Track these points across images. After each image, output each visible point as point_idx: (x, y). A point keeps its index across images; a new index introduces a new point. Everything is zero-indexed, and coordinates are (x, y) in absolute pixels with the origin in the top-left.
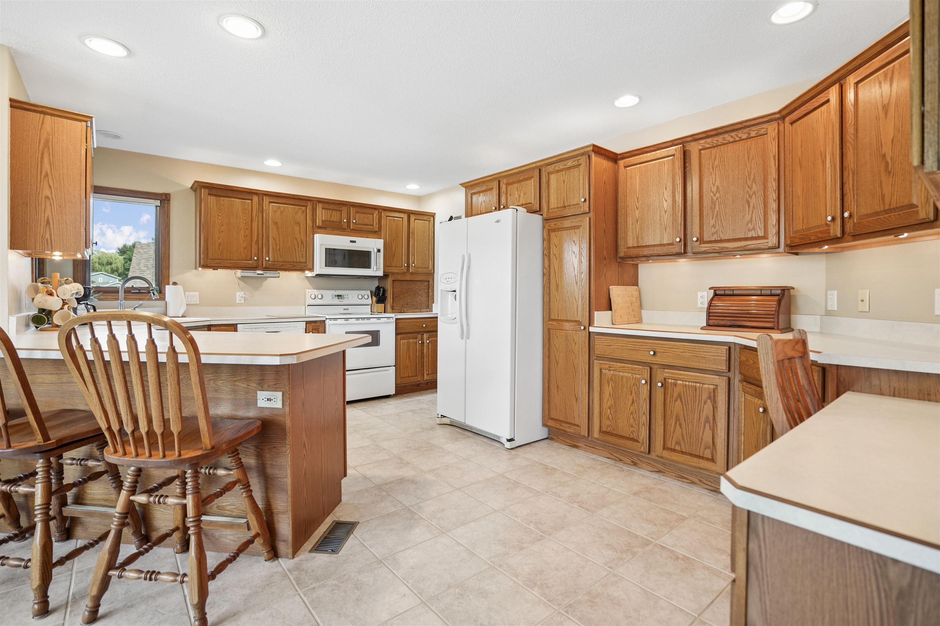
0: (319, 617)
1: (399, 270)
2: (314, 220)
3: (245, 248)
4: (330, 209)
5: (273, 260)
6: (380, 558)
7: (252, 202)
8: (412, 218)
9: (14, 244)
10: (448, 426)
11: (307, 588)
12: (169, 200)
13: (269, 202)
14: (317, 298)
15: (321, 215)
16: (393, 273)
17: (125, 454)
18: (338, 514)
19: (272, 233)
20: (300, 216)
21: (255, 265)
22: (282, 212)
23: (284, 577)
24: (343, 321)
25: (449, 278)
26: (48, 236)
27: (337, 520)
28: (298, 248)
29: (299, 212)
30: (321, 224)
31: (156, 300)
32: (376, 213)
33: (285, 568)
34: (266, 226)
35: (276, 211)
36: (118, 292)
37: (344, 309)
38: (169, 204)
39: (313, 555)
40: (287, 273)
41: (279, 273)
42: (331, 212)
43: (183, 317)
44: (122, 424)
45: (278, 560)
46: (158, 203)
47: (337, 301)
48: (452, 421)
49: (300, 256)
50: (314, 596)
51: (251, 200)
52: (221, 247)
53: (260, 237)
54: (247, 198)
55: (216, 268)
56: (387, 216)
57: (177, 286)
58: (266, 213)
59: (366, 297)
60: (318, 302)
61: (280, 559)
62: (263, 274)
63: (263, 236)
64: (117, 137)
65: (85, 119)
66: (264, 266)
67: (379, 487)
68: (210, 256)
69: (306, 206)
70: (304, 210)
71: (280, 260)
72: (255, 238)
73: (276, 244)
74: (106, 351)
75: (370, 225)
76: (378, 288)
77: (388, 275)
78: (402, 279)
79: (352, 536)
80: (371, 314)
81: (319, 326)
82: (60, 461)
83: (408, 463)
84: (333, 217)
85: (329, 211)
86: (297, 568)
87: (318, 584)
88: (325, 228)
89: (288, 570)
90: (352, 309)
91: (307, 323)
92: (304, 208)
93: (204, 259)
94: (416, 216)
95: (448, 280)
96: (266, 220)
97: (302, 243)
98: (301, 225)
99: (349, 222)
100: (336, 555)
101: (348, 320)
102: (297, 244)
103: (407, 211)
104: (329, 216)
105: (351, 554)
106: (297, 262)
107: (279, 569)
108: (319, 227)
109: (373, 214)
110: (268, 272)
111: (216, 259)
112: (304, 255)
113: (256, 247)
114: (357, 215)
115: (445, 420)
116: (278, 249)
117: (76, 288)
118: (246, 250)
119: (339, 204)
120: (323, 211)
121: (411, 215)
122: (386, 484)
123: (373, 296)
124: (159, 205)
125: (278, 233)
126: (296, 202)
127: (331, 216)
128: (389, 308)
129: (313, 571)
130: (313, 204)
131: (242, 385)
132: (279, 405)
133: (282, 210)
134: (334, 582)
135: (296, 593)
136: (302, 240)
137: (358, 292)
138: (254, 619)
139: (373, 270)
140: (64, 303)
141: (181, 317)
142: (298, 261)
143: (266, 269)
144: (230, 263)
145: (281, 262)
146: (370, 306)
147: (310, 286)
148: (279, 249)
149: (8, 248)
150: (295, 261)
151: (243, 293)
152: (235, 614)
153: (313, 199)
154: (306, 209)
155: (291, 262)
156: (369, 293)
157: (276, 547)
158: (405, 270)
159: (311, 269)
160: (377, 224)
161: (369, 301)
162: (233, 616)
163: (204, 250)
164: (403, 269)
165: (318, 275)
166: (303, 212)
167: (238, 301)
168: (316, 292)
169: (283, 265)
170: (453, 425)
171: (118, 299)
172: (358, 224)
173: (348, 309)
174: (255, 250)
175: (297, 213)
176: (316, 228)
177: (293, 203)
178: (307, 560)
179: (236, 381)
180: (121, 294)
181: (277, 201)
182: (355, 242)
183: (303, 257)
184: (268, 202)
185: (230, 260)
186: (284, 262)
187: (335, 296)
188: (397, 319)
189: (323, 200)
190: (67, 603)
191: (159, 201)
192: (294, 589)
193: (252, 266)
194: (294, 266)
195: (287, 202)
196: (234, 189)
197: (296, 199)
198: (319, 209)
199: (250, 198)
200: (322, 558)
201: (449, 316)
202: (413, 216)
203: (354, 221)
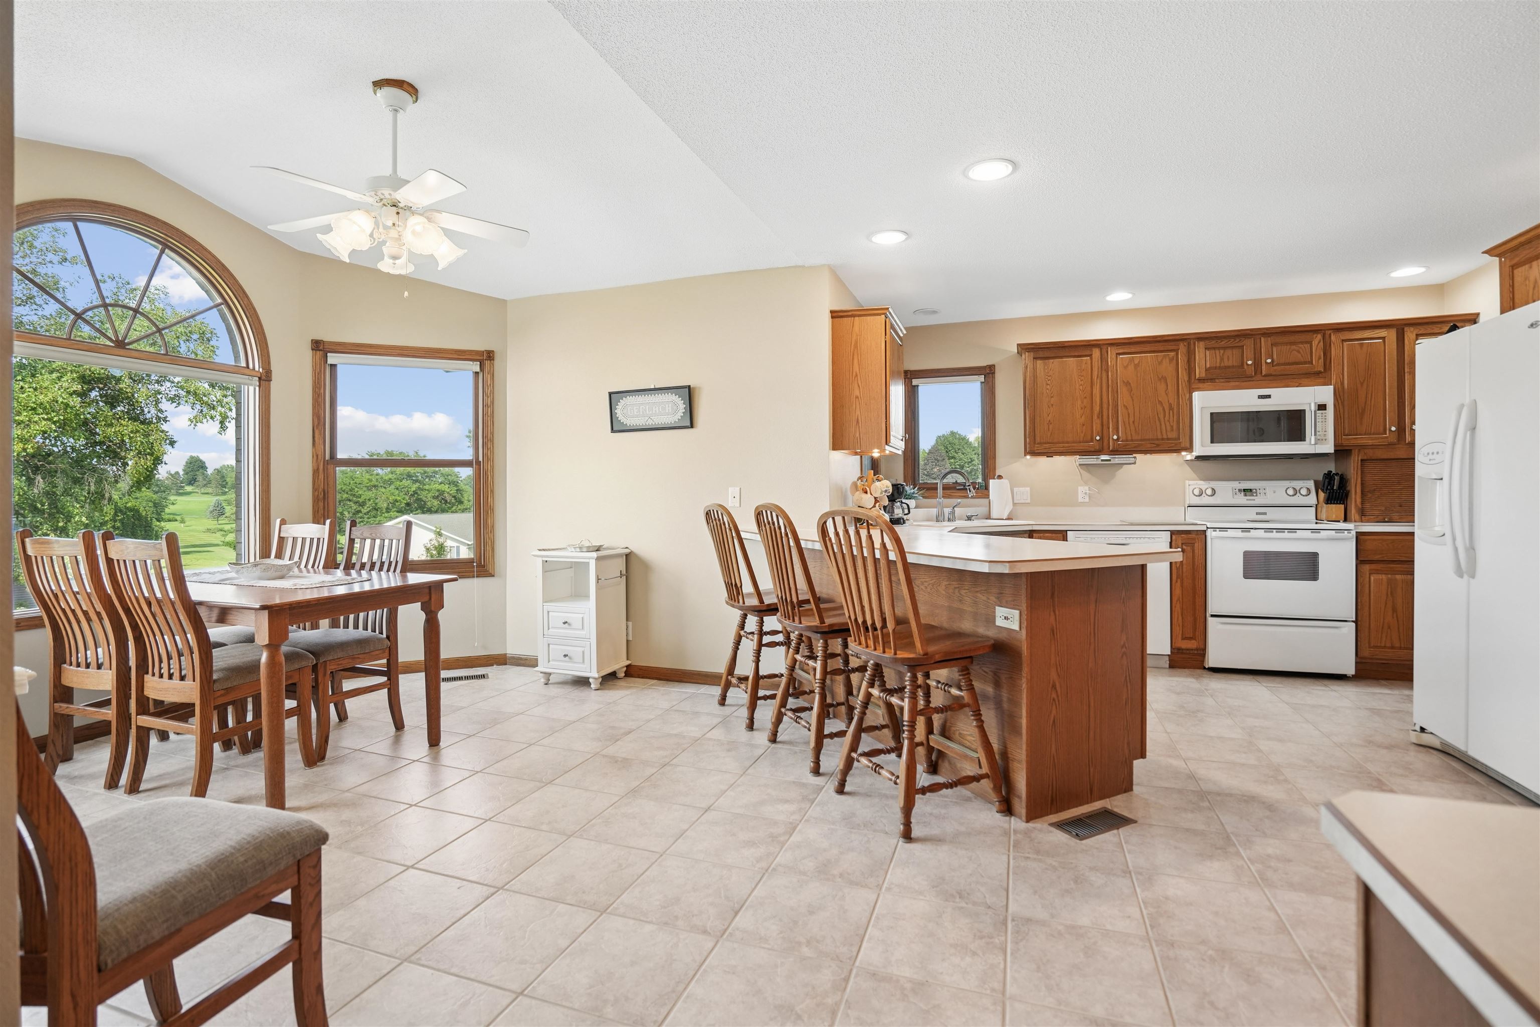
0: (1013, 883)
1: (1376, 438)
2: (1190, 370)
3: (1083, 425)
4: (1219, 348)
5: (1124, 438)
6: (1131, 868)
7: (1091, 359)
8: (1410, 334)
9: (837, 445)
10: (1435, 752)
11: (1022, 855)
12: (994, 373)
13: (1117, 354)
14: (1204, 494)
15: (1203, 359)
16: (1362, 447)
17: (875, 649)
18: (1115, 803)
19: (1124, 397)
20: (1167, 368)
21: (1097, 448)
22: (1136, 366)
23: (1005, 833)
24: (1239, 533)
25: (1433, 453)
26: (858, 435)
27: (1110, 808)
28: (1165, 417)
29: (1164, 361)
30: (1203, 375)
31: (972, 497)
32: (1317, 339)
33: (1012, 827)
34: (1113, 390)
35: (1127, 366)
36: (936, 489)
37: (1257, 514)
38: (994, 378)
39: (1052, 829)
40: (1148, 457)
41: (1135, 457)
42: (1222, 352)
43: (1008, 519)
44: (886, 622)
45: (1011, 817)
46: (982, 378)
47: (1242, 499)
48: (1444, 743)
49: (1169, 428)
50: (1022, 864)
51: (1090, 356)
52: (1051, 427)
53: (1105, 406)
54: (1084, 354)
55: (1051, 455)
56: (1343, 341)
57: (1002, 480)
58: (1111, 371)
59: (1304, 492)
60: (1205, 500)
61: (1013, 818)
62: (1110, 460)
63: (1109, 405)
64: (934, 312)
65: (882, 311)
66: (1111, 449)
67: (1202, 795)
68: (1038, 440)
69: (1177, 351)
70: (1173, 357)
71: (1135, 437)
72: (1097, 409)
73: (1129, 414)
74: (877, 549)
75: (1305, 363)
76: (1329, 476)
77: (1351, 450)
78: (1385, 456)
79: (1115, 831)
80: (1316, 523)
81: (1194, 539)
82: (846, 650)
83: (1286, 781)
84: (1226, 360)
85: (1217, 352)
86: (1026, 833)
87: (1035, 856)
88: (1212, 380)
89: (1014, 830)
90: (1272, 513)
91: (1173, 533)
92: (1172, 354)
93: (1029, 443)
94: (1420, 327)
95: (1431, 456)
96: (1112, 381)
97: (1171, 408)
98: (1168, 381)
99: (1257, 364)
100: (1078, 841)
101: (1249, 532)
102: (1162, 411)
103: (1393, 323)
104: (1218, 360)
105: (1097, 848)
106: (1163, 439)
107: (1006, 826)
108: (1201, 380)
109: (1311, 343)
110: (1117, 456)
111: (1045, 443)
112: (1175, 427)
113: (1099, 421)
114: (1275, 349)
115: (1426, 739)
116: (1131, 423)
117: (885, 486)
118: (1084, 427)
119: (1238, 336)
120: (1208, 352)
121: (1406, 329)
122: (1219, 794)
123: (1320, 490)
124: (983, 381)
125: (1132, 397)
126: (1160, 347)
127: (1222, 359)
128: (1353, 512)
129: (1039, 843)
130: (1189, 344)
131: (982, 597)
132: (1016, 627)
133: (1136, 362)
134: (1054, 863)
135: (1007, 852)
136: (1170, 405)
137: (1287, 484)
138: (952, 852)
139: (1310, 444)
140: (876, 500)
141: (1006, 519)
142: (1165, 437)
143: (1115, 452)
144: (1063, 447)
145: (1137, 440)
146: (1313, 509)
147: (1194, 476)
148: (1134, 422)
149: (830, 449)
150: (1160, 437)
151: (1087, 488)
152: (940, 840)
153: (1188, 337)
154: (1177, 354)
155: (1152, 440)
156: (1311, 484)
157: (1011, 802)
158: (1393, 439)
159: (1190, 449)
160: (1320, 358)
161: (1312, 499)
162: (938, 841)
163: (1030, 432)
164: (1386, 437)
165: (1198, 458)
166: (1171, 360)
167: (1080, 500)
168: (1203, 485)
169: (1139, 445)
170: (1447, 752)
171: (936, 497)
172: (1278, 365)
173: (1265, 514)
174: (1097, 426)
175: (1160, 363)
176: (1196, 381)
177: (1152, 349)
178: (1040, 830)
179: (977, 592)
180: (940, 490)
181: (1129, 351)
182: (1269, 397)
183: (1172, 430)
184: (1115, 354)
185: (1063, 443)
186: (1141, 440)
187: (1240, 490)
188: (1359, 535)
189: (1206, 336)
190: (833, 774)
191: (983, 376)
192: (1007, 848)
193: (1093, 450)
194: (1158, 445)
195: (1146, 349)
196: (1066, 344)
197: (1159, 342)
198: (1199, 352)
199: (1088, 353)
200: (1060, 837)
201: (1436, 529)
202: (1412, 329)
203: (1269, 361)
